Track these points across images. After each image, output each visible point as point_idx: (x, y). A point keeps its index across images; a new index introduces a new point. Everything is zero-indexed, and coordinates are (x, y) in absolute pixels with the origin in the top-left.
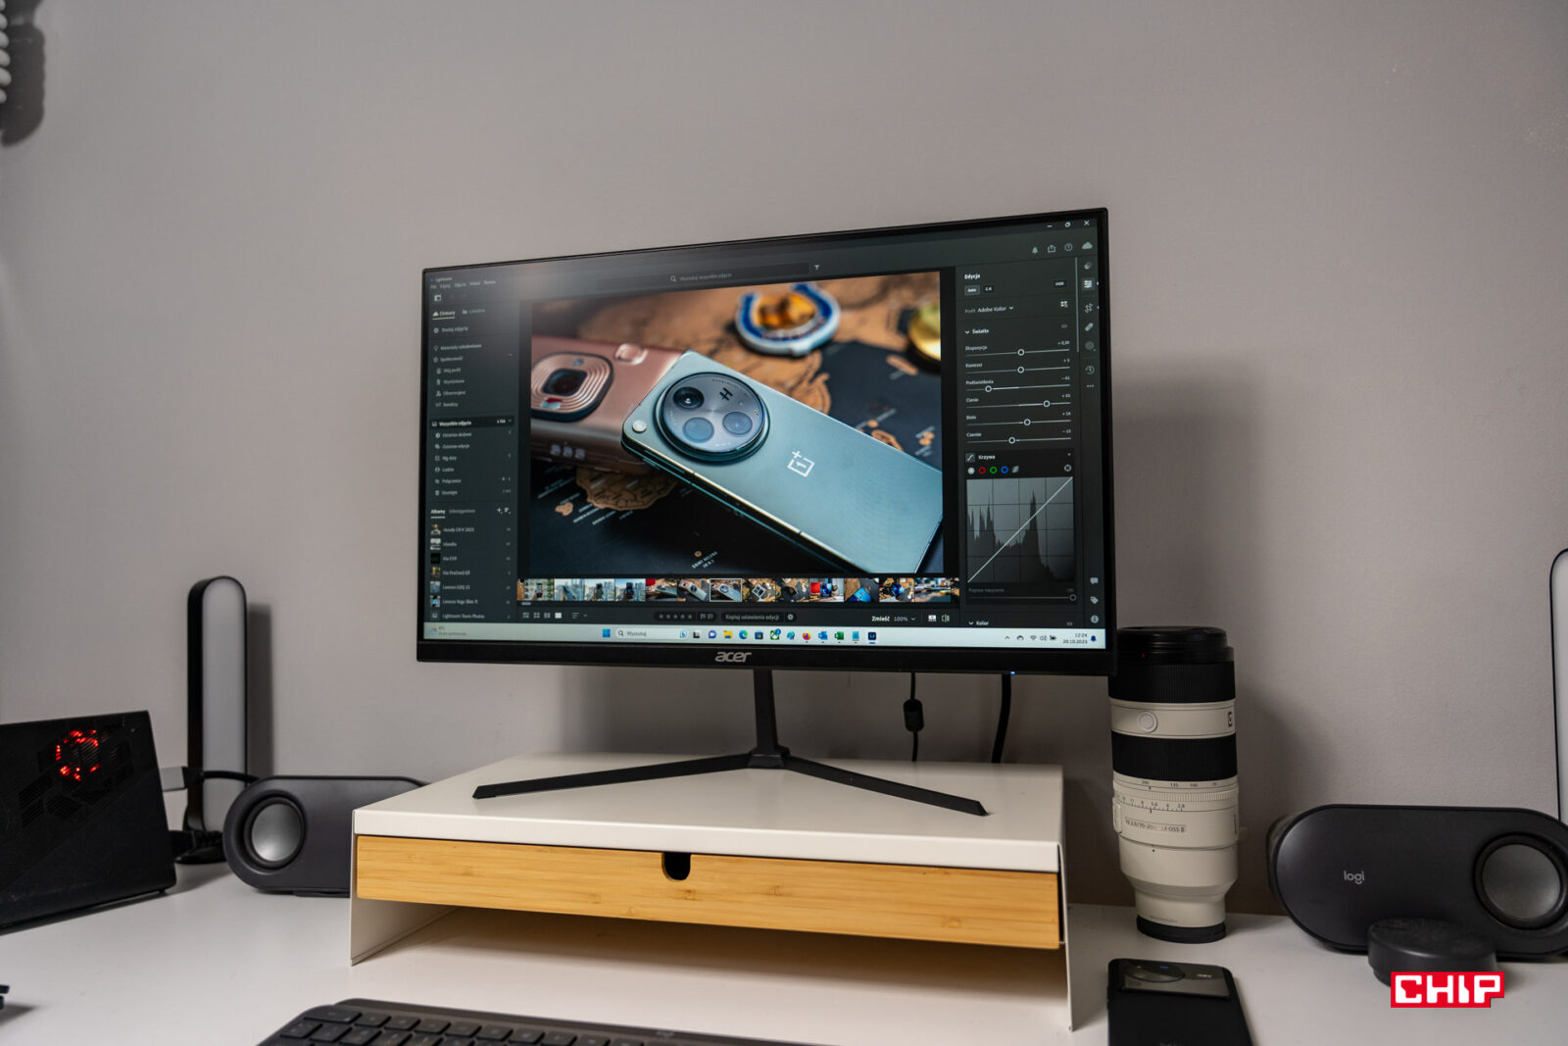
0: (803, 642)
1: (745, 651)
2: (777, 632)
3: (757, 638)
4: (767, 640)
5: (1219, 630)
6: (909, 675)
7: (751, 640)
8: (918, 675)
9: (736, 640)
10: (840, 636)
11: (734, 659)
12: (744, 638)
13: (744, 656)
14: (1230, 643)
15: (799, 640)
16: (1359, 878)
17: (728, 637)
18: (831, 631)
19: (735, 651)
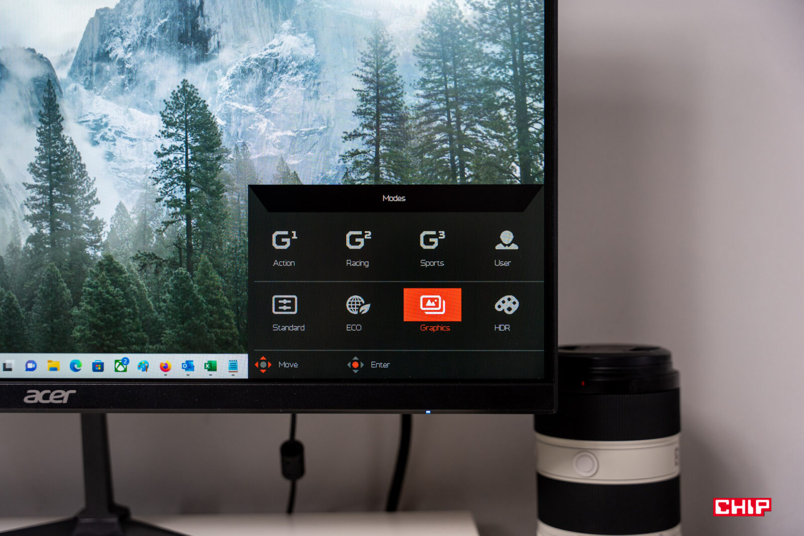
0: (161, 375)
1: (66, 389)
2: (125, 362)
3: (94, 370)
4: (109, 373)
5: (665, 350)
6: (287, 417)
7: (86, 372)
8: (300, 417)
9: (65, 372)
10: (212, 367)
11: (52, 400)
12: (76, 370)
13: (65, 395)
14: (676, 364)
15: (155, 373)
17: (55, 369)
18: (200, 360)
19: (53, 389)
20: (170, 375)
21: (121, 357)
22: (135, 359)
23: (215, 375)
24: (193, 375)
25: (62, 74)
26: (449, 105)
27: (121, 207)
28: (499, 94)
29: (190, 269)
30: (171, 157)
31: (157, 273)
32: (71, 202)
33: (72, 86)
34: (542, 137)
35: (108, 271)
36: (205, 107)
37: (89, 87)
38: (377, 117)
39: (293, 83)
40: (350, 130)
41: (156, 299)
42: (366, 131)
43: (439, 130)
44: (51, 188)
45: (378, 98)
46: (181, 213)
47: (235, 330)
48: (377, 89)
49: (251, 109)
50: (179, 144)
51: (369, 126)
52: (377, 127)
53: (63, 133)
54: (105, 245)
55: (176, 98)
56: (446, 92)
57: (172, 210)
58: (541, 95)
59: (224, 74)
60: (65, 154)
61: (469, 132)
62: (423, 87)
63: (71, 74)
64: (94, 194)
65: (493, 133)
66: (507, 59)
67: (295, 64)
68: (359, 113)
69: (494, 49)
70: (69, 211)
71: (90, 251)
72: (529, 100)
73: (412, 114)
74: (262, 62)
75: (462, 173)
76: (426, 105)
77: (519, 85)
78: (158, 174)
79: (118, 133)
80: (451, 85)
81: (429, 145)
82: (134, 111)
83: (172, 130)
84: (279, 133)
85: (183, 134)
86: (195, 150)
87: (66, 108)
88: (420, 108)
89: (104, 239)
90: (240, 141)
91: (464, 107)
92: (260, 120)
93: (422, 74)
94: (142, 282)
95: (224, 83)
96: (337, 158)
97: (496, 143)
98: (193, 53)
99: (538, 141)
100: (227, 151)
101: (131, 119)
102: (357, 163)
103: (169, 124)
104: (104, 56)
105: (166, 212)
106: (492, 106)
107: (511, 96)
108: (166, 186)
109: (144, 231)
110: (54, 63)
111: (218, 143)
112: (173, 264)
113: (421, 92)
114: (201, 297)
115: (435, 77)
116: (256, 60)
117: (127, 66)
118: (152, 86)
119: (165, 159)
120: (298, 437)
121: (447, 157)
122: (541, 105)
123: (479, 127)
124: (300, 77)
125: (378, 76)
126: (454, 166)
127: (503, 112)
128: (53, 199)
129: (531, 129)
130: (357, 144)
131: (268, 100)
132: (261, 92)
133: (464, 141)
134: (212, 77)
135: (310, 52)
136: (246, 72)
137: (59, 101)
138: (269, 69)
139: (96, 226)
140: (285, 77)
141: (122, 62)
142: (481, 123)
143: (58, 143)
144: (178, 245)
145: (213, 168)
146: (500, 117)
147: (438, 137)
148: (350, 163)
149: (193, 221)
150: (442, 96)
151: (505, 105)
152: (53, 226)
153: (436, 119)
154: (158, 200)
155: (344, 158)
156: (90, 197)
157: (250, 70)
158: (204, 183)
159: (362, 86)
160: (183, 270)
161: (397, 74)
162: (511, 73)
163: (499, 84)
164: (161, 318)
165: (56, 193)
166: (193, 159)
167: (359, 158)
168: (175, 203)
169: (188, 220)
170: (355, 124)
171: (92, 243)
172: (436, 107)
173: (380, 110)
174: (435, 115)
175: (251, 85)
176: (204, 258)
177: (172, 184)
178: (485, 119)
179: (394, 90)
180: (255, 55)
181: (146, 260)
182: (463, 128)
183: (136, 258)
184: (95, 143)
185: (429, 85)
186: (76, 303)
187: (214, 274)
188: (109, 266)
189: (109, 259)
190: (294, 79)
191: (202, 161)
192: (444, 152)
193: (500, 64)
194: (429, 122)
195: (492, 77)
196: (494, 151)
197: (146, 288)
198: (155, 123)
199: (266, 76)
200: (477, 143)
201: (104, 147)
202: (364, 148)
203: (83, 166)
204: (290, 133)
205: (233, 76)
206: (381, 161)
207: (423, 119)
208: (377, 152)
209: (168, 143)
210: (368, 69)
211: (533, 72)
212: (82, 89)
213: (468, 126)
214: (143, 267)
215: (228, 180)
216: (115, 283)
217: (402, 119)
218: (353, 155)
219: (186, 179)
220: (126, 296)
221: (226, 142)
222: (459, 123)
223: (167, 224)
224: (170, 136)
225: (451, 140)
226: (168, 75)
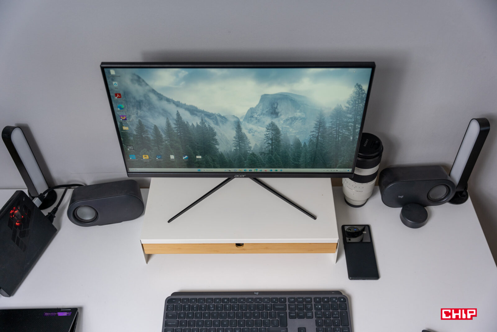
3: (250, 171)
7: (248, 171)
9: (243, 171)
11: (240, 177)
12: (245, 171)
13: (244, 176)
15: (263, 171)
16: (402, 197)
17: (240, 171)
18: (274, 169)
19: (240, 175)
20: (267, 172)
21: (256, 169)
22: (259, 169)
23: (277, 171)
24: (272, 172)
25: (241, 120)
26: (337, 126)
27: (256, 144)
28: (350, 124)
29: (272, 154)
31: (264, 155)
32: (244, 143)
33: (244, 122)
34: (359, 132)
35: (253, 155)
36: (277, 126)
37: (248, 122)
38: (319, 128)
39: (300, 122)
40: (312, 131)
41: (264, 160)
42: (316, 131)
43: (334, 131)
44: (239, 141)
45: (320, 125)
46: (270, 145)
47: (282, 165)
48: (320, 123)
49: (288, 127)
50: (270, 133)
51: (317, 130)
52: (319, 130)
53: (242, 131)
54: (252, 151)
55: (270, 125)
56: (337, 124)
57: (268, 145)
58: (360, 124)
59: (282, 120)
60: (242, 135)
61: (341, 131)
62: (331, 123)
63: (244, 120)
64: (249, 142)
65: (347, 131)
66: (353, 117)
67: (300, 118)
68: (315, 127)
69: (350, 116)
70: (243, 145)
71: (249, 152)
72: (357, 125)
73: (328, 128)
74: (291, 118)
75: (338, 138)
76: (331, 126)
77: (355, 123)
78: (265, 139)
79: (255, 131)
80: (338, 122)
81: (331, 133)
82: (259, 127)
83: (268, 131)
84: (295, 131)
85: (271, 131)
86: (274, 134)
87: (242, 126)
88: (330, 127)
89: (252, 150)
90: (285, 133)
91: (341, 127)
92: (290, 129)
93: (331, 120)
94: (261, 157)
95: (282, 122)
96: (309, 135)
97: (347, 133)
98: (274, 116)
99: (358, 133)
100: (282, 134)
101: (259, 128)
102: (313, 137)
103: (268, 129)
104: (252, 117)
105: (267, 145)
106: (347, 126)
107: (353, 124)
108: (267, 141)
109: (261, 148)
110: (239, 118)
111: (280, 133)
112: (268, 154)
113: (331, 124)
114: (275, 159)
115: (334, 121)
116: (290, 118)
117: (258, 119)
118: (264, 122)
119: (267, 136)
121: (335, 136)
122: (360, 126)
123: (344, 130)
124: (301, 121)
125: (320, 121)
126: (336, 137)
127: (350, 127)
128: (239, 143)
129: (356, 131)
130: (314, 133)
131: (293, 125)
132: (291, 124)
133: (339, 132)
134: (279, 121)
135: (304, 116)
136: (287, 120)
137: (240, 125)
138: (293, 119)
139: (250, 147)
140: (297, 121)
141: (256, 118)
142: (344, 129)
143: (241, 133)
144: (269, 151)
145: (279, 137)
146: (349, 128)
147: (333, 132)
148: (311, 136)
149: (273, 147)
150: (335, 124)
151: (351, 126)
152: (240, 148)
153: (333, 129)
154: (265, 143)
155: (310, 136)
156: (248, 142)
157: (288, 120)
158: (276, 140)
159: (316, 122)
160: (270, 155)
161: (325, 120)
162: (353, 120)
163: (350, 122)
164: (265, 163)
165: (240, 142)
166: (273, 136)
167: (314, 136)
168: (269, 143)
169: (272, 147)
170: (314, 129)
171: (249, 150)
172: (334, 126)
173: (320, 127)
174: (334, 128)
175: (288, 122)
176: (276, 153)
177: (268, 140)
178: (345, 129)
179: (324, 123)
180: (290, 117)
182: (340, 130)
183: (259, 153)
184: (250, 133)
186: (245, 160)
187: (278, 156)
188: (253, 154)
189: (253, 153)
190: (299, 121)
191: (276, 136)
192: (334, 135)
193: (351, 118)
194: (332, 129)
195: (349, 121)
196: (347, 134)
197: (262, 158)
198: (265, 129)
199: (292, 120)
200: (343, 133)
201: (252, 134)
202: (316, 134)
203: (247, 137)
204: (297, 131)
205: (284, 121)
206: (319, 136)
207: (330, 129)
208: (318, 134)
209: (267, 133)
210: (318, 119)
211: (359, 120)
212: (246, 123)
213: (341, 130)
214: (261, 154)
215: (282, 139)
216: (254, 157)
217: (325, 129)
218: (312, 135)
219: (272, 139)
220: (257, 159)
221: (281, 133)
222: (339, 129)
223: (267, 147)
224: (268, 132)
225: (337, 133)
226: (268, 120)
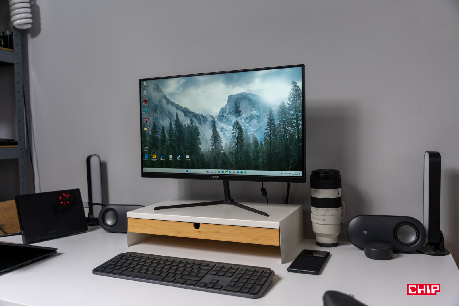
0: (233, 174)
1: (217, 176)
2: (227, 171)
3: (222, 173)
4: (224, 173)
5: (338, 171)
6: (262, 182)
7: (221, 173)
8: (264, 182)
9: (217, 173)
10: (242, 173)
11: (215, 178)
12: (219, 173)
13: (217, 177)
14: (341, 174)
15: (232, 173)
16: (366, 232)
17: (215, 172)
18: (240, 171)
19: (215, 176)
20: (235, 174)
21: (226, 170)
22: (229, 171)
23: (242, 174)
24: (239, 174)
25: (216, 120)
26: (284, 123)
27: (226, 143)
28: (293, 121)
29: (238, 155)
30: (234, 134)
31: (232, 155)
32: (218, 142)
33: (218, 122)
34: (301, 129)
35: (224, 155)
36: (240, 125)
37: (220, 122)
38: (270, 126)
39: (256, 120)
40: (266, 129)
41: (232, 160)
42: (268, 129)
43: (282, 128)
44: (215, 140)
45: (271, 122)
46: (236, 144)
47: (246, 166)
48: (270, 121)
49: (248, 125)
50: (236, 132)
51: (269, 128)
52: (271, 128)
53: (216, 130)
54: (223, 150)
55: (235, 123)
56: (283, 121)
57: (235, 144)
58: (301, 121)
59: (243, 119)
60: (217, 134)
61: (287, 128)
62: (279, 120)
63: (217, 119)
64: (221, 141)
65: (292, 128)
66: (295, 114)
67: (256, 116)
68: (267, 125)
69: (292, 112)
70: (217, 144)
71: (221, 151)
72: (299, 122)
73: (277, 125)
74: (250, 116)
75: (286, 136)
76: (279, 123)
77: (297, 119)
78: (232, 137)
79: (225, 130)
80: (284, 119)
81: (280, 131)
82: (228, 126)
83: (234, 129)
84: (253, 129)
85: (236, 130)
86: (238, 133)
87: (217, 126)
88: (278, 124)
89: (223, 149)
90: (246, 131)
91: (287, 124)
92: (249, 127)
93: (279, 117)
94: (230, 157)
95: (243, 120)
96: (263, 134)
97: (293, 130)
98: (238, 115)
99: (301, 130)
100: (244, 133)
101: (228, 127)
102: (267, 135)
103: (234, 128)
104: (223, 116)
105: (234, 144)
106: (292, 123)
107: (295, 121)
108: (234, 139)
109: (230, 147)
110: (215, 117)
111: (242, 131)
112: (235, 154)
113: (278, 121)
114: (240, 160)
115: (281, 118)
116: (249, 116)
117: (227, 118)
118: (231, 121)
119: (233, 134)
120: (264, 187)
121: (283, 133)
122: (301, 123)
123: (289, 127)
124: (256, 119)
125: (270, 118)
126: (285, 135)
127: (294, 124)
128: (215, 142)
129: (299, 128)
130: (267, 131)
131: (251, 123)
132: (250, 122)
133: (287, 130)
134: (241, 119)
135: (258, 114)
136: (247, 118)
137: (215, 124)
138: (251, 117)
139: (222, 147)
140: (254, 119)
141: (226, 117)
142: (290, 127)
143: (216, 132)
144: (236, 150)
145: (242, 136)
146: (293, 125)
147: (282, 129)
148: (266, 135)
149: (238, 146)
150: (282, 122)
151: (294, 123)
152: (215, 147)
153: (281, 126)
154: (232, 142)
155: (264, 134)
156: (221, 142)
157: (248, 118)
158: (240, 139)
159: (267, 120)
160: (237, 155)
161: (274, 118)
162: (295, 117)
163: (293, 119)
164: (233, 163)
165: (215, 141)
166: (238, 134)
167: (267, 134)
168: (235, 142)
169: (237, 146)
170: (266, 127)
171: (221, 150)
172: (281, 124)
173: (271, 124)
175: (248, 121)
176: (240, 152)
177: (235, 139)
178: (291, 126)
179: (273, 121)
180: (248, 115)
181: (230, 153)
182: (286, 128)
183: (229, 153)
184: (222, 132)
185: (280, 120)
186: (219, 161)
187: (242, 155)
188: (224, 154)
189: (224, 153)
190: (255, 119)
191: (240, 135)
192: (283, 132)
193: (293, 115)
194: (280, 126)
195: (292, 117)
196: (292, 132)
197: (230, 158)
198: (231, 128)
199: (251, 119)
200: (289, 130)
201: (223, 132)
203: (220, 136)
204: (255, 129)
205: (245, 119)
206: (271, 134)
207: (279, 126)
208: (271, 132)
209: (234, 132)
210: (269, 117)
211: (299, 116)
212: (219, 122)
213: (287, 127)
214: (230, 154)
215: (244, 138)
216: (225, 157)
217: (275, 126)
218: (266, 133)
219: (237, 138)
220: (227, 159)
221: (244, 131)
222: (286, 127)
223: (234, 146)
224: (234, 130)
225: (284, 130)
226: (233, 119)
